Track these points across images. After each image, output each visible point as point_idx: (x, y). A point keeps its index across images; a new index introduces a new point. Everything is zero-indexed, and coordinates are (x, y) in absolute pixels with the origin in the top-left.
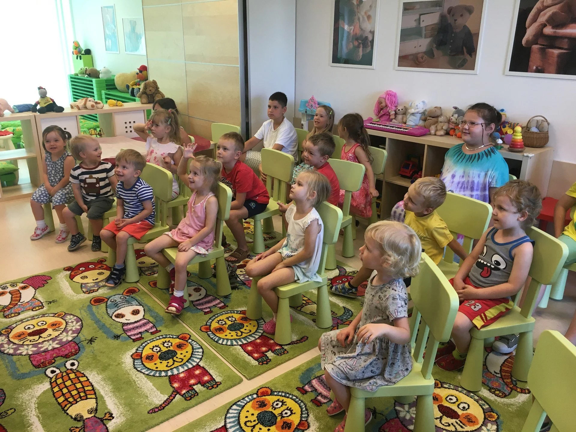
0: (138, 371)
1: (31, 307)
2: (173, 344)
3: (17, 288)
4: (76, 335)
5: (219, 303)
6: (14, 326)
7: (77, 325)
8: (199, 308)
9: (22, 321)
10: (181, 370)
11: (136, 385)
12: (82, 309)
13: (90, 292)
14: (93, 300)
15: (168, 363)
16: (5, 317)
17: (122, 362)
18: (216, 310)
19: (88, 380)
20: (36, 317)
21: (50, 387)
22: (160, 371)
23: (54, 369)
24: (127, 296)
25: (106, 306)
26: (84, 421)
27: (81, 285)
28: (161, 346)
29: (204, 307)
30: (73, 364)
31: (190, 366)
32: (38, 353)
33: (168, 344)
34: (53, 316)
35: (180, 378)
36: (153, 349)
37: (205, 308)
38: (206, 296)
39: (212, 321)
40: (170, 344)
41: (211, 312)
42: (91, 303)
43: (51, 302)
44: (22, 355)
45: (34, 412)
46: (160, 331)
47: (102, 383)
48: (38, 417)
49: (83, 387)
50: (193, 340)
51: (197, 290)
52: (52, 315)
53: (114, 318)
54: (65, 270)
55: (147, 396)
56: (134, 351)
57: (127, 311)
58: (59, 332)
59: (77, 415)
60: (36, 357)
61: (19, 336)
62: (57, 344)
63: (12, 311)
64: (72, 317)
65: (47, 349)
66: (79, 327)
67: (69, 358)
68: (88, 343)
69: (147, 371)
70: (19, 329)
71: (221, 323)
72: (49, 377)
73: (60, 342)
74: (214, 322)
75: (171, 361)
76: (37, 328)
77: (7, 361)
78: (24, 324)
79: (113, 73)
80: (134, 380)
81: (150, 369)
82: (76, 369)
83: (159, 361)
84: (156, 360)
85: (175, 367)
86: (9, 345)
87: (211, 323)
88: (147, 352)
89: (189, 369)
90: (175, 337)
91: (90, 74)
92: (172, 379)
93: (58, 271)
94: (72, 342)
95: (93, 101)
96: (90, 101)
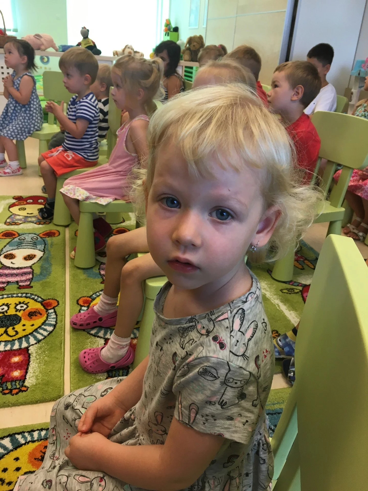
2: (28, 309)
8: (102, 273)
13: (11, 223)
14: (4, 232)
24: (41, 238)
25: (9, 242)
27: (11, 216)
28: (12, 307)
31: (16, 347)
33: (21, 307)
40: (25, 307)
46: (31, 287)
50: (55, 312)
53: (2, 257)
54: (14, 198)
75: (2, 330)
87: (98, 296)
89: (11, 351)
90: (40, 300)
93: (5, 198)
95: (132, 49)
96: (129, 48)
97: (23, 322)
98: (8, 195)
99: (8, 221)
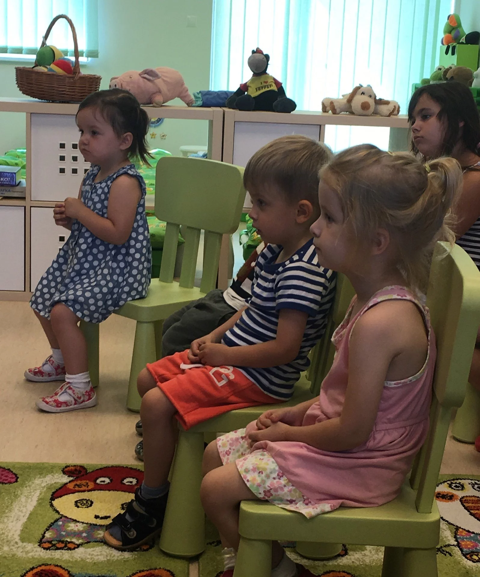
13: (57, 544)
54: (64, 472)
91: (452, 78)
93: (46, 470)
95: (372, 96)
96: (363, 93)
98: (52, 461)
99: (48, 535)
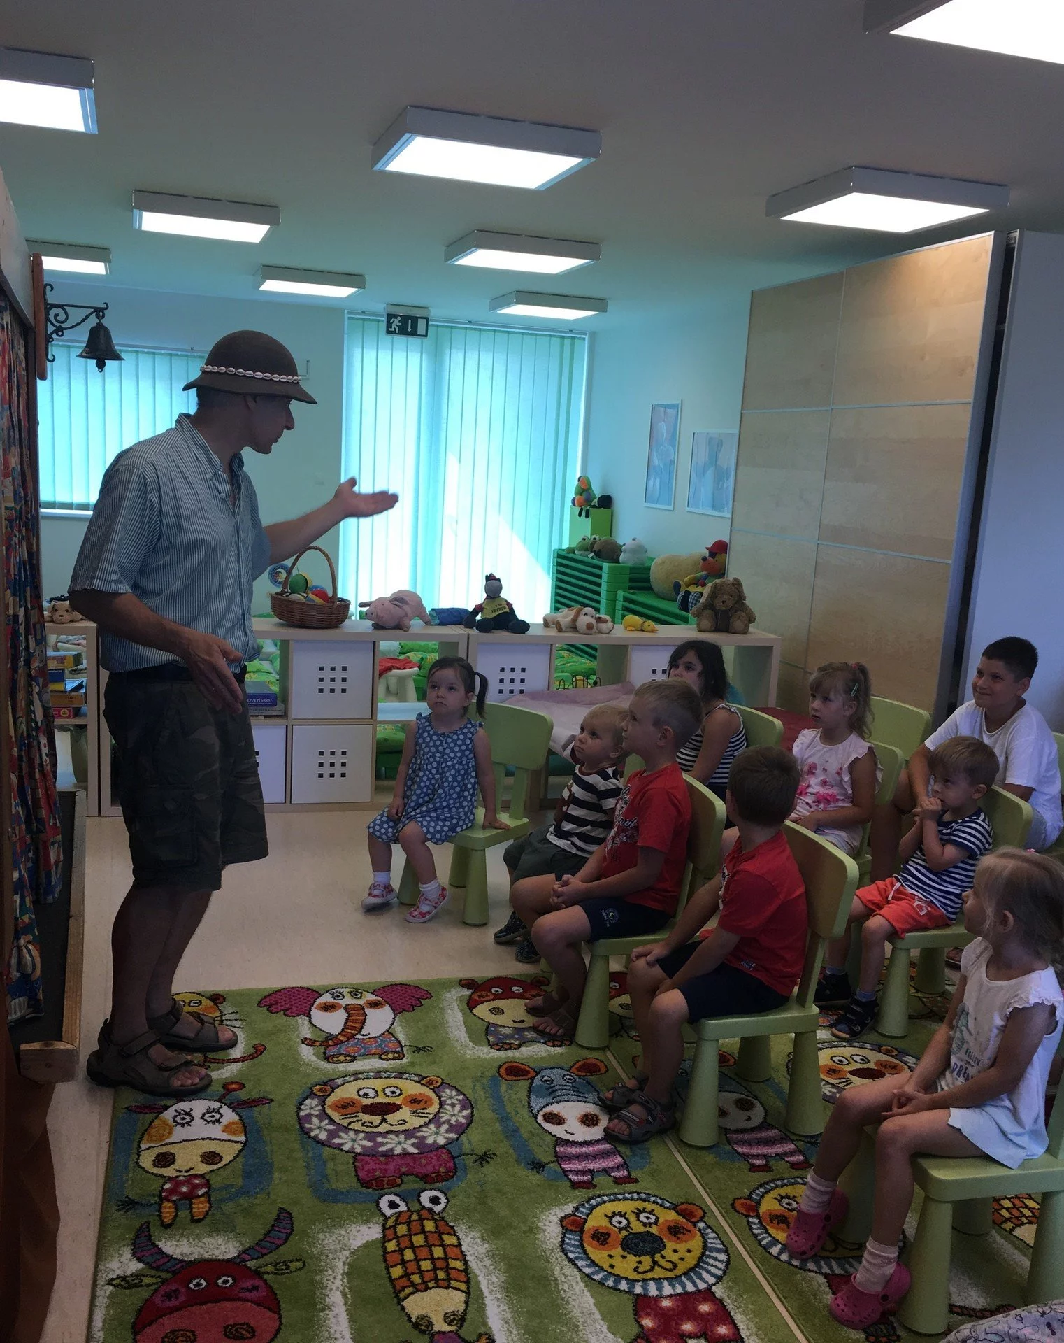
0: (570, 1260)
1: (378, 1051)
2: (661, 1220)
3: (361, 1002)
4: (456, 1136)
5: (792, 1153)
6: (339, 1081)
7: (461, 1114)
8: (740, 1150)
9: (356, 1075)
10: (667, 1290)
11: (559, 1291)
12: (478, 1081)
13: (501, 1045)
14: (504, 1067)
15: (640, 1262)
16: (327, 1058)
17: (537, 1227)
18: (780, 1167)
19: (460, 1245)
20: (385, 1075)
21: (380, 1236)
22: (618, 1276)
23: (397, 1200)
24: (579, 1076)
25: (530, 1088)
26: (433, 1335)
27: (488, 1027)
28: (632, 1218)
29: (754, 1151)
30: (435, 1200)
31: (690, 1288)
32: (371, 1154)
33: (648, 1218)
34: (419, 1082)
35: (661, 1308)
36: (611, 1218)
37: (753, 1156)
38: (764, 1126)
39: (766, 1193)
40: (653, 1219)
41: (766, 1168)
42: (499, 1072)
43: (419, 1050)
44: (342, 1150)
45: (338, 1283)
46: (636, 1181)
47: (488, 1262)
48: (344, 1295)
49: (446, 1259)
50: (709, 1227)
51: (744, 1105)
52: (416, 1079)
53: (540, 1119)
54: (462, 986)
55: (577, 1326)
56: (569, 1209)
57: (572, 1110)
58: (422, 1121)
59: (422, 1319)
60: (368, 1163)
61: (344, 1107)
62: (413, 1145)
63: (343, 1049)
64: (454, 1093)
65: (392, 1150)
66: (464, 1121)
67: (431, 1183)
68: (476, 1161)
69: (588, 1266)
70: (348, 1091)
71: (788, 1204)
72: (383, 1215)
73: (421, 1144)
74: (769, 1197)
75: (647, 1260)
76: (381, 1099)
77: (310, 1154)
78: (361, 1084)
79: (650, 554)
80: (556, 1280)
81: (597, 1265)
82: (439, 1214)
83: (618, 1251)
84: (613, 1247)
85: (653, 1279)
86: (321, 1121)
87: (762, 1197)
88: (596, 1221)
89: (686, 1294)
90: (668, 1204)
91: (600, 550)
92: (643, 1304)
93: (446, 985)
94: (444, 1151)
95: (594, 616)
96: (586, 614)
97: (670, 1245)
98: (446, 977)
